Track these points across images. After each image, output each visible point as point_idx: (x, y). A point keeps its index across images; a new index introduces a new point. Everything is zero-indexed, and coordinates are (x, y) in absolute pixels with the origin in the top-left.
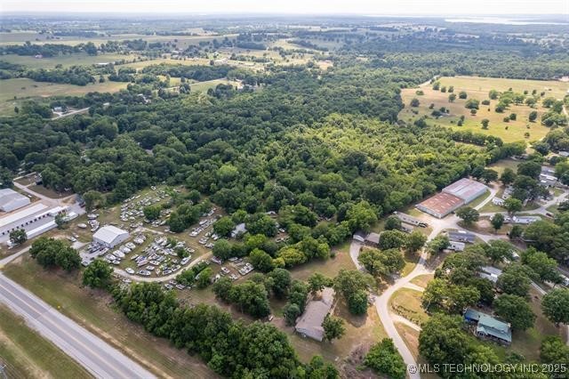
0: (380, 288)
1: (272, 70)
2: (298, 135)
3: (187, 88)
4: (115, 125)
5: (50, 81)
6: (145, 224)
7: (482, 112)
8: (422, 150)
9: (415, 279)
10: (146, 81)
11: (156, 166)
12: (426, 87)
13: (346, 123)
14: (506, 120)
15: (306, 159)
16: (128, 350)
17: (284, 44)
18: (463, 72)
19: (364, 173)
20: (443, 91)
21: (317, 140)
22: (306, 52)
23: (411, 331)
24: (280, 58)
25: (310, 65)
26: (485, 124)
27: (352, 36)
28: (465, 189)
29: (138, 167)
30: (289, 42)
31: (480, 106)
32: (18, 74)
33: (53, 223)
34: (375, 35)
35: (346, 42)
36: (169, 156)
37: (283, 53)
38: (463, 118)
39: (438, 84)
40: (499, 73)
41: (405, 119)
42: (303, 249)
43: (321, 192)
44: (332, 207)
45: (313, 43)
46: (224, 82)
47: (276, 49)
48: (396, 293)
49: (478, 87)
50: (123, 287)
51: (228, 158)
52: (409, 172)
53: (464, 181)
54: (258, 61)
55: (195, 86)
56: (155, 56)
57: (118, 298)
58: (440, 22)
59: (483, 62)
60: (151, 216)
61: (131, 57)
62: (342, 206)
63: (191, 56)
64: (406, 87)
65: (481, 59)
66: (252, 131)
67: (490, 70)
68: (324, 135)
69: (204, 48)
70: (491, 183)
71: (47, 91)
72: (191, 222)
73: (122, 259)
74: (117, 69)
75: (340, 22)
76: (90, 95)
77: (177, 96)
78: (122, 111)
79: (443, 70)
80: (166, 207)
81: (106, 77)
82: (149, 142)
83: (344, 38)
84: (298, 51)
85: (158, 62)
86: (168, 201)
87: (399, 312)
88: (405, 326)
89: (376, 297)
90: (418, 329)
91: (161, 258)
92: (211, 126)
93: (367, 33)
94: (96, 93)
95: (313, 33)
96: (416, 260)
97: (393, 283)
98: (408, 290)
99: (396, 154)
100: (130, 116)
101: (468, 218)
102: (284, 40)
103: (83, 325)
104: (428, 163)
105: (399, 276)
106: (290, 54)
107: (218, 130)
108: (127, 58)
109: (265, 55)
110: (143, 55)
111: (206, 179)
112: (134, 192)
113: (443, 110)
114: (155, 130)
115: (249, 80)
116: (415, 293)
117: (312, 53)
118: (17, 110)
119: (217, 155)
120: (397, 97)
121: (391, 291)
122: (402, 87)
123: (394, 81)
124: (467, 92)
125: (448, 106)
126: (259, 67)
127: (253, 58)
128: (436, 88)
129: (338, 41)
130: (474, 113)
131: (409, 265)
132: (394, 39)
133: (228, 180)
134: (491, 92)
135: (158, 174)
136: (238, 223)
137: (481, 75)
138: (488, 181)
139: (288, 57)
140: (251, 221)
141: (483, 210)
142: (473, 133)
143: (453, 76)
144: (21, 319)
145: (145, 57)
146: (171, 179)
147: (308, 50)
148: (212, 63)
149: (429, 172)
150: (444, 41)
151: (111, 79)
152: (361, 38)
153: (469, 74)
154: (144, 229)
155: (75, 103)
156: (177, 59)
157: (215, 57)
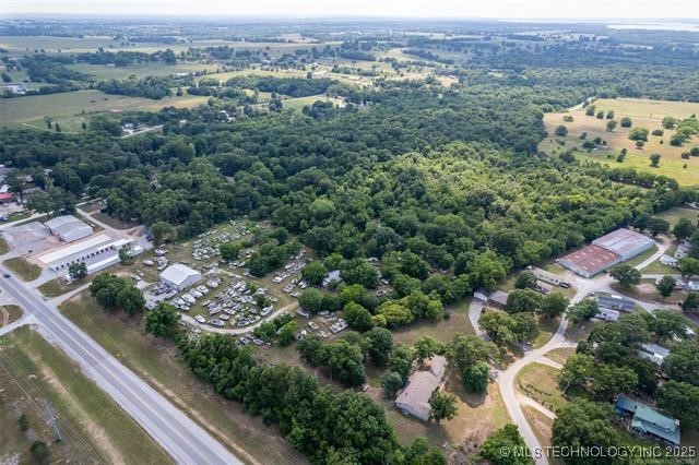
0: (505, 361)
1: (383, 85)
2: (410, 165)
3: (279, 104)
4: (192, 145)
5: (122, 93)
6: (221, 265)
7: (652, 144)
8: (568, 191)
9: (551, 353)
10: (230, 95)
11: (237, 197)
12: (578, 112)
13: (472, 153)
14: (685, 156)
15: (419, 195)
16: (194, 412)
17: (396, 54)
18: (628, 93)
19: (492, 216)
20: (600, 116)
21: (433, 172)
22: (425, 65)
23: (542, 417)
24: (393, 71)
25: (430, 81)
26: (655, 160)
27: (483, 46)
28: (622, 243)
29: (216, 197)
30: (405, 52)
31: (650, 137)
32: (88, 85)
33: (116, 257)
34: (513, 44)
35: (476, 52)
36: (254, 185)
37: (396, 66)
38: (624, 151)
39: (594, 108)
40: (678, 95)
41: (548, 151)
42: (410, 306)
43: (436, 237)
44: (449, 257)
45: (434, 54)
46: (323, 99)
47: (387, 60)
48: (525, 370)
49: (647, 113)
50: (191, 338)
51: (323, 191)
52: (550, 217)
53: (622, 232)
54: (366, 74)
55: (289, 103)
56: (242, 66)
57: (184, 350)
58: (600, 28)
59: (656, 80)
60: (229, 255)
61: (215, 67)
62: (461, 255)
63: (285, 66)
64: (550, 111)
65: (655, 76)
66: (354, 159)
67: (666, 91)
68: (443, 167)
69: (301, 58)
70: (660, 237)
71: (118, 105)
72: (275, 265)
73: (192, 305)
74: (197, 81)
75: (469, 29)
76: (166, 110)
77: (266, 114)
78: (202, 129)
79: (601, 90)
80: (246, 246)
81: (184, 89)
82: (230, 168)
83: (473, 48)
84: (415, 64)
85: (245, 73)
86: (249, 238)
87: (528, 393)
88: (535, 411)
89: (500, 373)
90: (552, 416)
91: (238, 306)
92: (305, 151)
93: (503, 43)
94: (172, 108)
95: (435, 41)
96: (554, 329)
97: (522, 355)
98: (541, 366)
99: (534, 194)
100: (210, 136)
101: (626, 280)
102: (398, 50)
103: (144, 378)
104: (575, 206)
105: (531, 347)
106: (405, 67)
107: (313, 157)
108: (209, 68)
109: (374, 67)
110: (228, 64)
111: (295, 214)
112: (210, 226)
113: (598, 141)
114: (238, 154)
115: (353, 97)
116: (550, 370)
117: (433, 66)
118: (84, 126)
119: (310, 187)
120: (539, 122)
121: (518, 365)
122: (545, 111)
123: (535, 103)
124: (633, 119)
125: (604, 137)
126: (367, 82)
127: (359, 70)
128: (590, 113)
129: (466, 52)
130: (640, 146)
131: (543, 334)
132: (538, 49)
133: (322, 217)
134: (665, 119)
135: (240, 207)
136: (332, 269)
137: (654, 97)
138: (655, 234)
139: (402, 70)
140: (348, 268)
141: (646, 271)
142: (638, 171)
143: (614, 98)
144: (77, 366)
145: (230, 67)
146: (254, 213)
147: (427, 62)
148: (309, 75)
149: (577, 218)
150: (605, 53)
151: (190, 92)
152: (495, 48)
153: (637, 95)
154: (220, 271)
155: (148, 119)
156: (268, 70)
157: (313, 68)
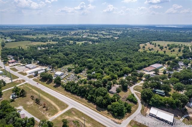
0: (131, 85)
1: (100, 39)
2: (109, 53)
3: (76, 43)
4: (56, 50)
5: (35, 41)
6: (68, 72)
7: (164, 49)
8: (145, 57)
9: (140, 84)
10: (63, 41)
11: (70, 59)
12: (148, 44)
13: (123, 51)
14: (171, 51)
15: (111, 59)
16: (67, 95)
17: (103, 32)
18: (160, 40)
19: (128, 62)
20: (153, 44)
21: (114, 55)
22: (110, 34)
23: (139, 94)
24: (103, 36)
25: (112, 38)
26: (165, 52)
27: (125, 30)
28: (156, 66)
29: (65, 59)
30: (105, 32)
31: (164, 48)
32: (27, 40)
33: (44, 71)
34: (132, 30)
35: (123, 31)
36: (73, 57)
37: (103, 35)
38: (158, 51)
39: (151, 42)
40: (171, 40)
41: (141, 51)
42: (111, 76)
43: (115, 65)
44: (118, 69)
45: (113, 32)
46: (86, 41)
47: (101, 34)
48: (135, 86)
49: (164, 44)
50: (64, 84)
51: (90, 58)
52: (141, 62)
53: (156, 64)
54: (96, 37)
55: (77, 43)
56: (65, 35)
57: (63, 86)
58: (154, 27)
59: (166, 37)
60: (69, 70)
61: (57, 36)
62: (121, 68)
63: (75, 35)
64: (141, 43)
65: (166, 36)
66: (96, 52)
67: (168, 40)
68: (116, 54)
69: (79, 33)
70: (164, 65)
71: (35, 44)
72: (81, 71)
73: (63, 78)
74: (54, 38)
75: (121, 26)
76: (48, 44)
77: (73, 45)
78: (58, 48)
79: (153, 39)
80: (73, 69)
81: (51, 40)
82: (67, 55)
83: (122, 31)
84: (108, 34)
85: (66, 37)
86: (74, 67)
87: (136, 90)
88: (137, 93)
89: (130, 87)
91: (73, 78)
92: (84, 51)
93: (130, 30)
94: (49, 44)
95: (113, 30)
96: (141, 80)
97: (135, 84)
98: (139, 86)
99: (137, 58)
100: (60, 49)
101: (156, 71)
103: (55, 91)
104: (146, 60)
105: (136, 83)
106: (105, 35)
107: (86, 52)
108: (56, 36)
109: (98, 35)
110: (61, 35)
111: (84, 62)
112: (64, 66)
113: (152, 49)
114: (68, 52)
115: (93, 41)
117: (112, 35)
118: (28, 48)
119: (86, 57)
120: (138, 45)
121: (134, 86)
122: (140, 43)
123: (137, 42)
124: (160, 45)
125: (154, 48)
126: (96, 38)
127: (94, 36)
128: (151, 44)
129: (121, 32)
130: (162, 50)
131: (139, 81)
132: (138, 31)
133: (90, 62)
134: (168, 45)
135: (71, 62)
136: (93, 72)
137: (165, 41)
138: (163, 65)
139: (105, 36)
140: (97, 70)
141: (161, 71)
142: (160, 53)
143: (157, 41)
144: (40, 89)
145: (62, 35)
146: (73, 63)
147: (111, 34)
148: (82, 37)
149: (147, 62)
150: (155, 32)
151: (52, 41)
152: (128, 31)
153: (162, 40)
154: (68, 73)
155: (44, 46)
156: (71, 36)
157: (83, 36)
